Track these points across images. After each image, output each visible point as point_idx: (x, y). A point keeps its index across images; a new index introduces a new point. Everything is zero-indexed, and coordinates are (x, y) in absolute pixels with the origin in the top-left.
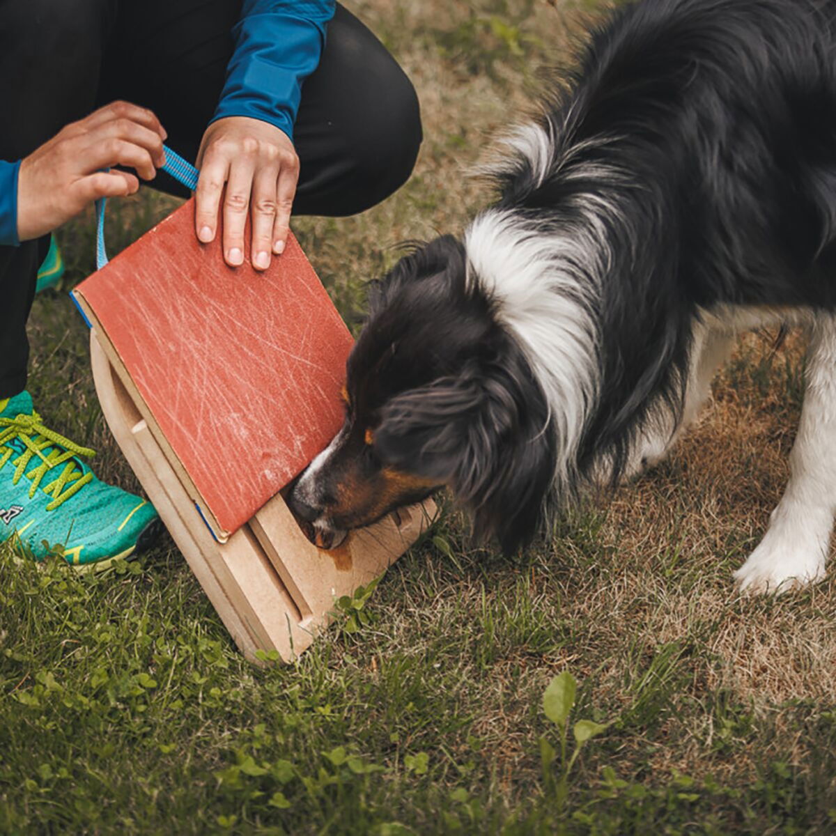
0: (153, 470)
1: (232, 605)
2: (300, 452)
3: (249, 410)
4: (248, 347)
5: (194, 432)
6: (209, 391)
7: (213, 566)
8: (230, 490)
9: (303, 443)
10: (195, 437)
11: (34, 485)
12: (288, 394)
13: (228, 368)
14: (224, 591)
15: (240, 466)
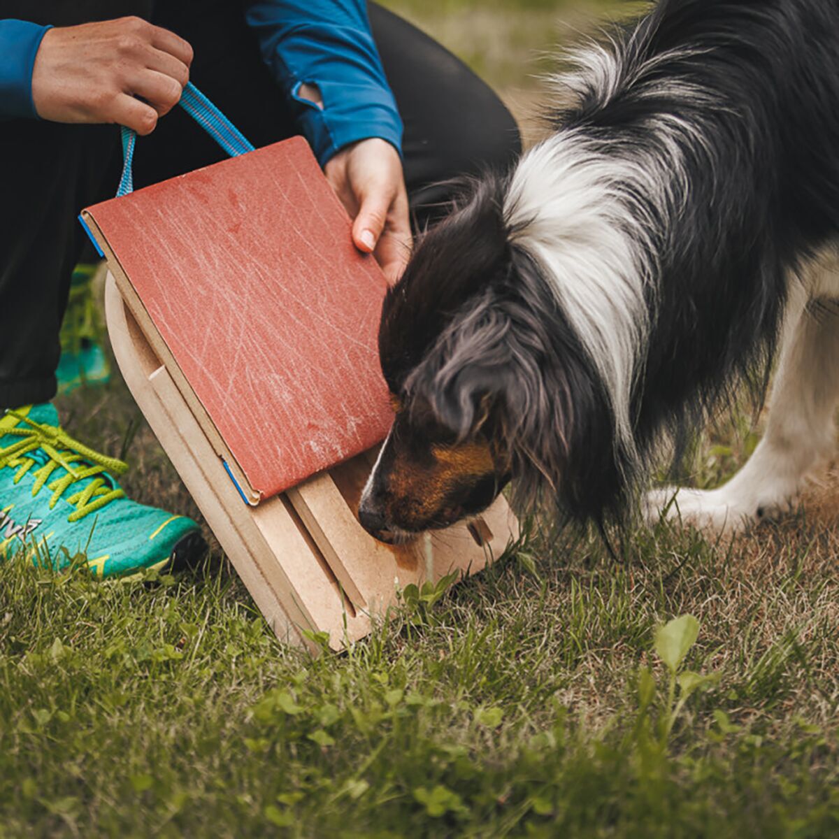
0: (174, 424)
1: (269, 584)
2: (353, 433)
3: (294, 376)
4: (296, 314)
5: (224, 383)
6: (247, 345)
7: (245, 535)
8: (265, 450)
9: (358, 425)
10: (226, 389)
11: (56, 495)
12: (341, 372)
13: (270, 329)
14: (258, 565)
15: (279, 429)
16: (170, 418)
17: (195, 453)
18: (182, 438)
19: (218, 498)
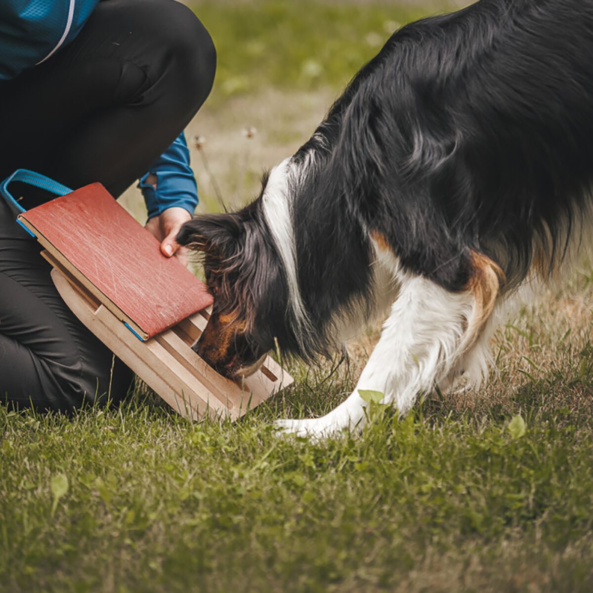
0: (114, 334)
16: (112, 331)
17: (129, 345)
18: (120, 339)
19: (147, 364)
